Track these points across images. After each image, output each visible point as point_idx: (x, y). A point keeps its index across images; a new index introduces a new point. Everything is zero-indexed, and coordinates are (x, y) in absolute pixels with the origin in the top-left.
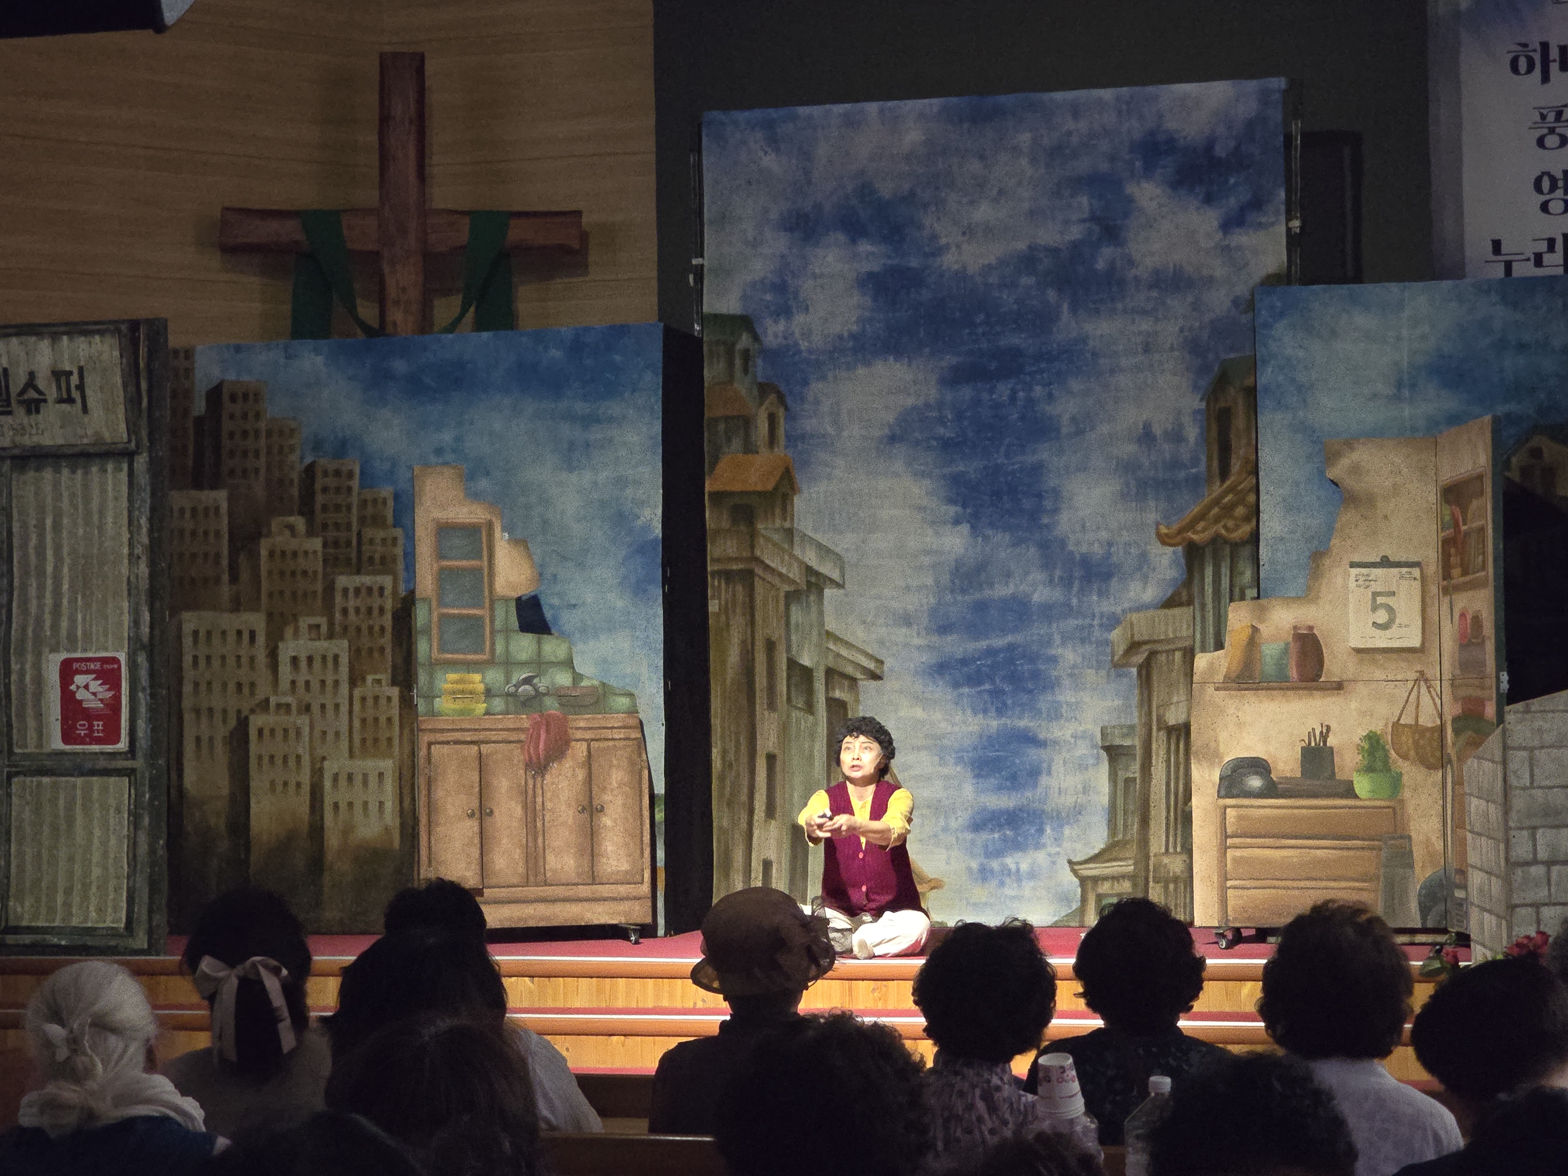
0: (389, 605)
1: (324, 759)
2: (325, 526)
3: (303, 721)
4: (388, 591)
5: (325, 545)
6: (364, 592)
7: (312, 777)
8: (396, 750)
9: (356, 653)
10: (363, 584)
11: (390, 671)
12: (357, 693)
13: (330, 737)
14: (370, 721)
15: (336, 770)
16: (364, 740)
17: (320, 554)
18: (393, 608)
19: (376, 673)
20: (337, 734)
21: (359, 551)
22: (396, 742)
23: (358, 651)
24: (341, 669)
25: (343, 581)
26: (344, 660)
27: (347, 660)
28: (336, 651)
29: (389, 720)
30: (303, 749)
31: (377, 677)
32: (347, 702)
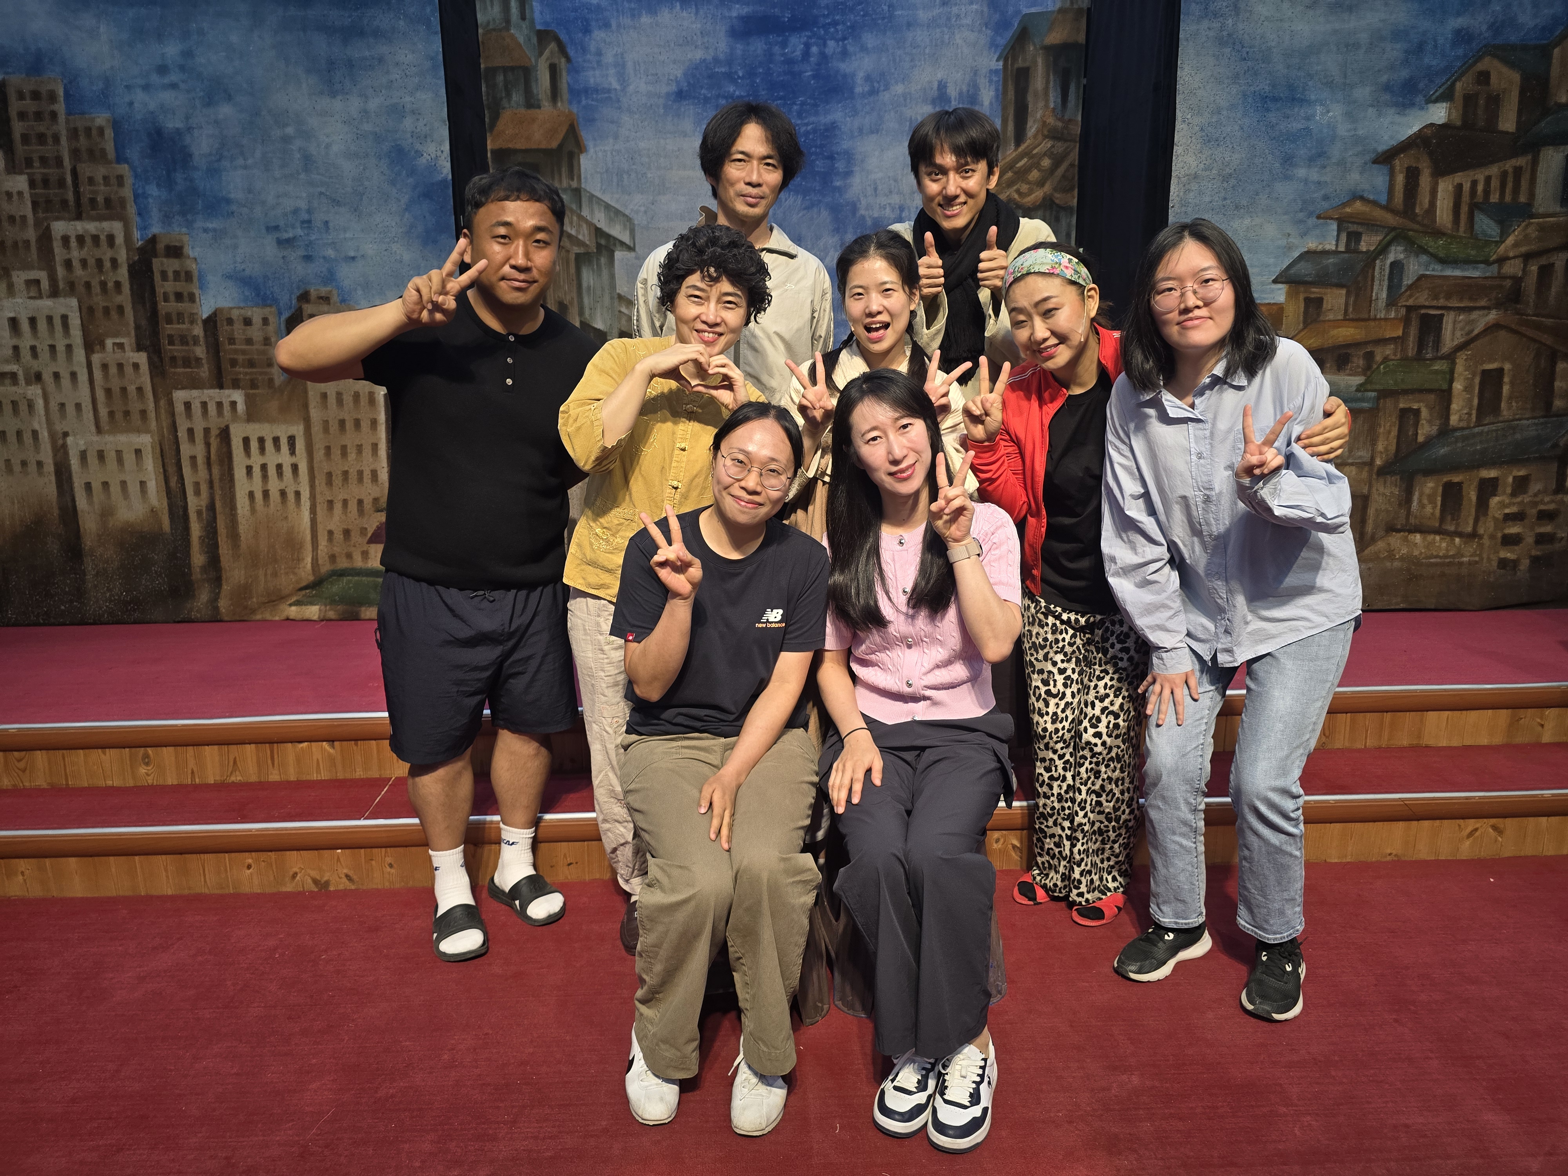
0: (122, 256)
1: (66, 434)
2: (29, 162)
3: (35, 391)
4: (120, 240)
5: (32, 184)
6: (88, 240)
7: (55, 455)
8: (153, 424)
9: (88, 313)
10: (86, 231)
11: (133, 333)
12: (96, 358)
13: (70, 409)
14: (116, 390)
15: (83, 448)
16: (111, 414)
17: (27, 195)
18: (128, 259)
19: (115, 336)
20: (78, 406)
21: (77, 194)
22: (152, 415)
23: (91, 310)
24: (72, 332)
25: (59, 228)
26: (75, 321)
27: (79, 322)
28: (63, 311)
29: (140, 390)
30: (39, 423)
31: (118, 341)
32: (85, 370)
